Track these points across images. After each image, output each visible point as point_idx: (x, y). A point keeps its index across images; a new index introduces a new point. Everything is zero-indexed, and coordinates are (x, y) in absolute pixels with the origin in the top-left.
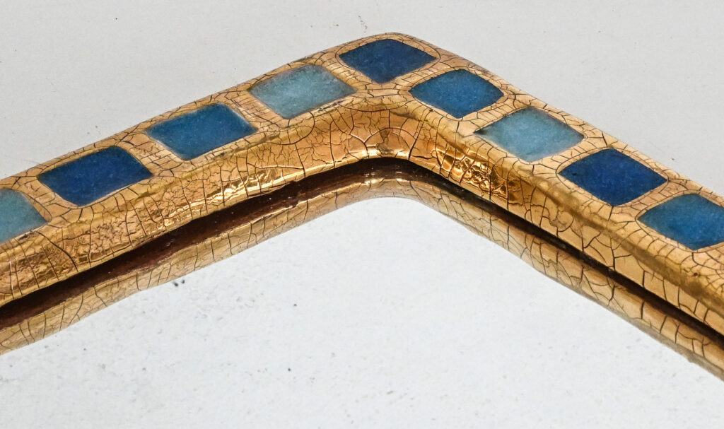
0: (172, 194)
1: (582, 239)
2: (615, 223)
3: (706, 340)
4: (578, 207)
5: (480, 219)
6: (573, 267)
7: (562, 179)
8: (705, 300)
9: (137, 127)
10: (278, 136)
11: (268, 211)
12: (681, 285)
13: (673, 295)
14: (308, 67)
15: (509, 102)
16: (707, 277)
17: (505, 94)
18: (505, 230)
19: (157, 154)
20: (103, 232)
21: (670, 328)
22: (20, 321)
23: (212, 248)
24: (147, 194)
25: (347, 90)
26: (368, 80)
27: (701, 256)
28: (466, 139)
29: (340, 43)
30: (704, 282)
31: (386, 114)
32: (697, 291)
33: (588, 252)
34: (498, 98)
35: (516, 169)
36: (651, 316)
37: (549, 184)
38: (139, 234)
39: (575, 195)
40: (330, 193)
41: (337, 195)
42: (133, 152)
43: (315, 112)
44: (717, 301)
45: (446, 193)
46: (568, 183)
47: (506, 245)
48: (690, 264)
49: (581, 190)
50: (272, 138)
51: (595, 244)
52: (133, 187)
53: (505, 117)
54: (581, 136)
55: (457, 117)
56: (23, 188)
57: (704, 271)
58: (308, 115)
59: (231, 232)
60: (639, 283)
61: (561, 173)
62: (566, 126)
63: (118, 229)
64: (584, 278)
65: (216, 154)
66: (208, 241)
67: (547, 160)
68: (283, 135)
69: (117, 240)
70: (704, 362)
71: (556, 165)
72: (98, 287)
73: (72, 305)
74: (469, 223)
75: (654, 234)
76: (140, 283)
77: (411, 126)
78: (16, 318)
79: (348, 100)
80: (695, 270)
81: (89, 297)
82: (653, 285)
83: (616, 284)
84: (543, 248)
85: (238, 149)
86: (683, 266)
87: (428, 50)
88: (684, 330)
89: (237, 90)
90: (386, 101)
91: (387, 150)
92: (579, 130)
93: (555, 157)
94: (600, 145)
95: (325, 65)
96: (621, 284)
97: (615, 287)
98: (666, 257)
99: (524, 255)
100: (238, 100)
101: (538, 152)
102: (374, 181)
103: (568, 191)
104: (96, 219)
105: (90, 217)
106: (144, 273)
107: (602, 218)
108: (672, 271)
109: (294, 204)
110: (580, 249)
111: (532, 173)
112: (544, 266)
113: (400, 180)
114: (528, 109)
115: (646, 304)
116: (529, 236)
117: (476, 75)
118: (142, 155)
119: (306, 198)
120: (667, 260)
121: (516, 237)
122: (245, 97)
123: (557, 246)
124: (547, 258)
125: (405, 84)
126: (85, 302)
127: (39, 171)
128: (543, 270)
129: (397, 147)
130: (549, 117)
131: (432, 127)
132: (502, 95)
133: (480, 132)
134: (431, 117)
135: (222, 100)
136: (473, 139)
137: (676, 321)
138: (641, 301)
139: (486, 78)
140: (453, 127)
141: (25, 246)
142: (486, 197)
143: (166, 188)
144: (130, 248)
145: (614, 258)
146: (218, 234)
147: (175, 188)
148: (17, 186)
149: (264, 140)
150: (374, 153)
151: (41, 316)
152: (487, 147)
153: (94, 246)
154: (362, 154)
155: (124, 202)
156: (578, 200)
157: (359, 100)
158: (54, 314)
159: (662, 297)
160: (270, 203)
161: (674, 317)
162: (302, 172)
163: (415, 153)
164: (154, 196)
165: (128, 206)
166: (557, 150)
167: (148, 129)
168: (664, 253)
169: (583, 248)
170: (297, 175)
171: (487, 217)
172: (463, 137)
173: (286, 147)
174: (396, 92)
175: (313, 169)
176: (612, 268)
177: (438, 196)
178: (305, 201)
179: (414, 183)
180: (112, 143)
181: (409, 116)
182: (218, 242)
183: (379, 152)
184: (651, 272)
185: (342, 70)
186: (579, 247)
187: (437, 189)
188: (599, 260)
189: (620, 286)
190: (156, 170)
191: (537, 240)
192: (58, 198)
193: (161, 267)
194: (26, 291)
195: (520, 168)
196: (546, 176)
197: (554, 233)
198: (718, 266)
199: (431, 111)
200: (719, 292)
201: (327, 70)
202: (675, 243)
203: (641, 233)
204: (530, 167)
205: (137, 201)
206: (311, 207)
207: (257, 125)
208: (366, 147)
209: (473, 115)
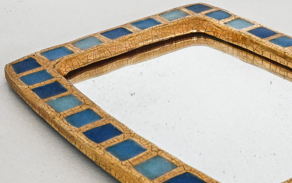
0: (138, 38)
1: (254, 48)
2: (262, 42)
3: (288, 71)
4: (252, 39)
5: (225, 47)
6: (251, 57)
7: (248, 33)
8: (287, 59)
9: (128, 23)
10: (168, 24)
11: (165, 45)
12: (281, 56)
13: (278, 60)
14: (176, 10)
15: (234, 17)
16: (287, 53)
17: (232, 15)
18: (232, 49)
19: (134, 29)
20: (119, 46)
21: (278, 70)
22: (96, 69)
23: (149, 54)
24: (131, 37)
25: (187, 14)
26: (193, 12)
27: (286, 49)
28: (221, 25)
29: (185, 5)
30: (287, 54)
31: (198, 20)
32: (285, 57)
33: (255, 52)
34: (230, 16)
35: (235, 31)
36: (273, 67)
37: (244, 34)
38: (129, 48)
39: (251, 36)
40: (182, 42)
41: (184, 42)
42: (127, 28)
43: (178, 19)
44: (290, 59)
45: (215, 41)
46: (250, 34)
47: (232, 54)
48: (283, 50)
49: (253, 35)
50: (166, 25)
51: (257, 49)
52: (128, 35)
53: (232, 20)
54: (254, 24)
55: (219, 20)
56: (96, 36)
57: (287, 52)
58: (176, 20)
59: (154, 50)
60: (269, 58)
61: (248, 32)
62: (250, 22)
63: (123, 46)
64: (254, 60)
65: (150, 28)
66: (148, 52)
67: (244, 29)
68: (169, 24)
69: (123, 49)
70: (288, 77)
71: (246, 30)
72: (117, 61)
73: (109, 66)
74: (222, 49)
75: (273, 44)
76: (128, 62)
77: (206, 23)
78: (94, 68)
79: (187, 17)
80: (284, 51)
81: (114, 64)
82: (273, 58)
83: (263, 59)
84: (243, 53)
85: (157, 27)
86: (281, 51)
87: (210, 6)
88: (282, 69)
89: (156, 15)
90: (198, 17)
91: (199, 30)
92: (253, 23)
93: (246, 29)
94: (259, 26)
95: (181, 9)
96: (264, 59)
97: (263, 60)
98: (276, 49)
99: (238, 56)
100: (156, 17)
101: (242, 27)
102: (195, 39)
103: (250, 35)
104: (117, 43)
105: (116, 42)
106: (130, 59)
107: (259, 41)
108: (278, 52)
109: (172, 44)
110: (253, 51)
111: (239, 32)
112: (243, 59)
113: (202, 39)
114: (239, 19)
115: (271, 63)
116: (239, 50)
117: (224, 11)
118: (130, 29)
119: (176, 42)
120: (277, 50)
121: (235, 51)
122: (158, 16)
123: (247, 52)
124: (244, 55)
125: (204, 13)
126: (113, 65)
127: (100, 33)
128: (243, 60)
129: (201, 29)
130: (245, 20)
131: (212, 23)
132: (232, 16)
133: (225, 23)
134: (211, 20)
135: (152, 17)
136: (224, 25)
137: (280, 67)
138: (270, 63)
139: (227, 12)
140: (218, 22)
141: (98, 48)
142: (227, 41)
143: (137, 36)
144: (126, 52)
145: (262, 52)
146: (150, 50)
147: (139, 36)
148: (94, 36)
149: (164, 25)
150: (195, 31)
151: (101, 68)
152: (227, 26)
153: (116, 50)
154: (192, 31)
155: (125, 39)
156: (252, 37)
157: (191, 17)
158: (105, 68)
159: (276, 61)
160: (165, 43)
161: (279, 66)
162: (174, 35)
163: (206, 30)
164: (133, 38)
165: (126, 40)
166: (247, 27)
167: (131, 24)
168: (276, 48)
169: (254, 51)
170: (173, 36)
171: (227, 46)
172: (220, 24)
173: (170, 27)
174: (201, 15)
175: (178, 34)
176: (262, 55)
177: (213, 42)
178: (175, 44)
179: (206, 39)
180: (121, 27)
181: (205, 20)
182: (151, 53)
183: (196, 31)
184: (272, 54)
185: (186, 10)
186: (252, 51)
187: (213, 40)
188: (258, 53)
189: (264, 60)
190: (134, 32)
191: (241, 51)
192: (106, 38)
193: (134, 58)
194: (98, 61)
195: (236, 31)
196: (243, 32)
197: (246, 48)
198: (291, 51)
199: (211, 19)
200: (291, 56)
201: (181, 10)
202: (279, 46)
203: (270, 44)
204: (239, 31)
205: (128, 38)
206: (177, 46)
207: (162, 22)
208: (193, 29)
209: (223, 20)
